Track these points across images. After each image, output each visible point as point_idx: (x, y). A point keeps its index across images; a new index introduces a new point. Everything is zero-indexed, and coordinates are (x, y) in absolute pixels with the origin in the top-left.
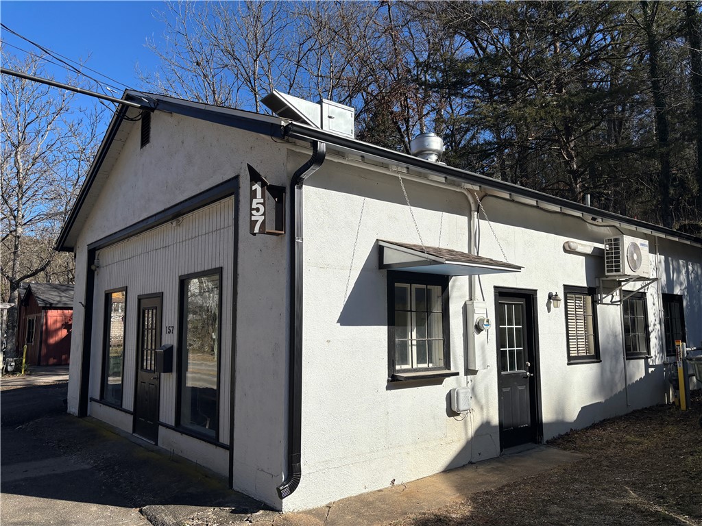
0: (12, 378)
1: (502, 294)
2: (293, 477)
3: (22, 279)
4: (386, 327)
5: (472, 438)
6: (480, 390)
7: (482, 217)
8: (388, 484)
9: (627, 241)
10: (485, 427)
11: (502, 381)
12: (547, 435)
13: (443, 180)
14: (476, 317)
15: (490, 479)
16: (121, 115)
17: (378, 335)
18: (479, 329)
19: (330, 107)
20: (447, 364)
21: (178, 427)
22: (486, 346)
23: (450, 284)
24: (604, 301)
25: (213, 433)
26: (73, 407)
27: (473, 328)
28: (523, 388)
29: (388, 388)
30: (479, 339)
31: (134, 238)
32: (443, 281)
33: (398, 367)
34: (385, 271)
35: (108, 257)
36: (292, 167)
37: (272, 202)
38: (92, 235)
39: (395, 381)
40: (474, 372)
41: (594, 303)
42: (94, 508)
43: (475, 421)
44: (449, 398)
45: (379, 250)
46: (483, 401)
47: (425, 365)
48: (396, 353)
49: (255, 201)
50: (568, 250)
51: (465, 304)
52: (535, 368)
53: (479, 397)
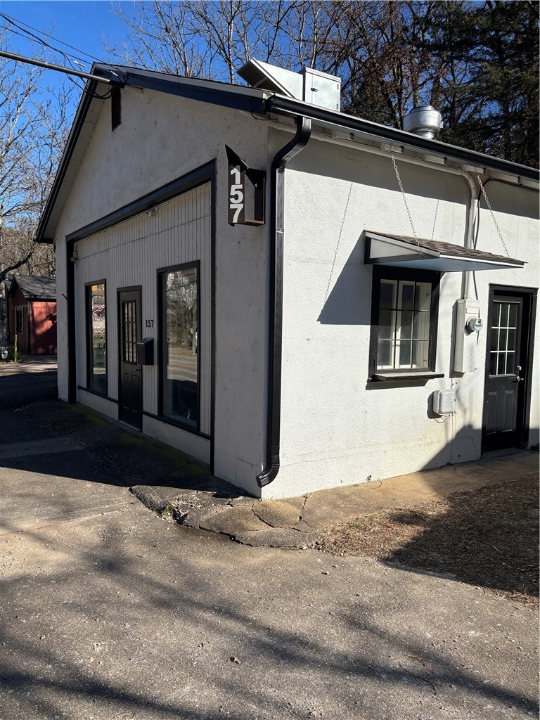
0: (6, 365)
1: (498, 292)
2: (272, 468)
3: (6, 271)
4: (369, 327)
5: (453, 441)
6: (465, 393)
7: (483, 205)
8: (364, 480)
10: (467, 430)
11: (489, 385)
12: (532, 441)
13: (442, 161)
14: (468, 317)
15: (468, 481)
16: (91, 93)
17: (362, 332)
18: (469, 330)
20: (432, 366)
21: (161, 416)
22: (475, 349)
23: (441, 280)
25: (194, 423)
26: (63, 393)
27: (463, 328)
28: (511, 392)
29: (368, 388)
30: (468, 340)
32: (433, 277)
33: (379, 368)
34: (371, 266)
35: (87, 248)
36: (273, 148)
37: (251, 187)
38: (69, 227)
39: (375, 381)
40: (460, 375)
42: (89, 484)
43: (456, 424)
44: (431, 399)
45: (365, 242)
46: (467, 405)
47: (408, 366)
48: (378, 353)
49: (233, 187)
51: (457, 303)
52: (526, 372)
53: (462, 400)
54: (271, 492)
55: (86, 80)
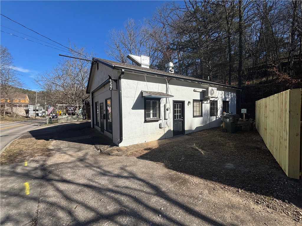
0: (85, 120)
1: (175, 102)
4: (144, 110)
5: (166, 133)
6: (168, 123)
7: (169, 84)
8: (144, 142)
9: (210, 88)
10: (169, 131)
11: (174, 121)
12: (186, 133)
14: (167, 108)
17: (142, 111)
18: (167, 110)
19: (143, 57)
20: (160, 118)
21: (107, 130)
22: (170, 115)
23: (161, 100)
24: (204, 103)
25: (111, 131)
27: (166, 110)
28: (180, 123)
29: (144, 123)
30: (167, 112)
31: (98, 91)
32: (159, 99)
33: (147, 118)
34: (143, 98)
35: (96, 94)
36: (119, 75)
37: (115, 83)
38: (92, 90)
39: (146, 121)
40: (167, 119)
41: (202, 103)
42: (87, 145)
43: (167, 130)
44: (160, 125)
45: (142, 93)
46: (169, 125)
47: (154, 118)
48: (147, 115)
49: (110, 83)
50: (194, 91)
51: (165, 105)
52: (184, 118)
53: (168, 124)
54: (121, 145)
55: (91, 62)
